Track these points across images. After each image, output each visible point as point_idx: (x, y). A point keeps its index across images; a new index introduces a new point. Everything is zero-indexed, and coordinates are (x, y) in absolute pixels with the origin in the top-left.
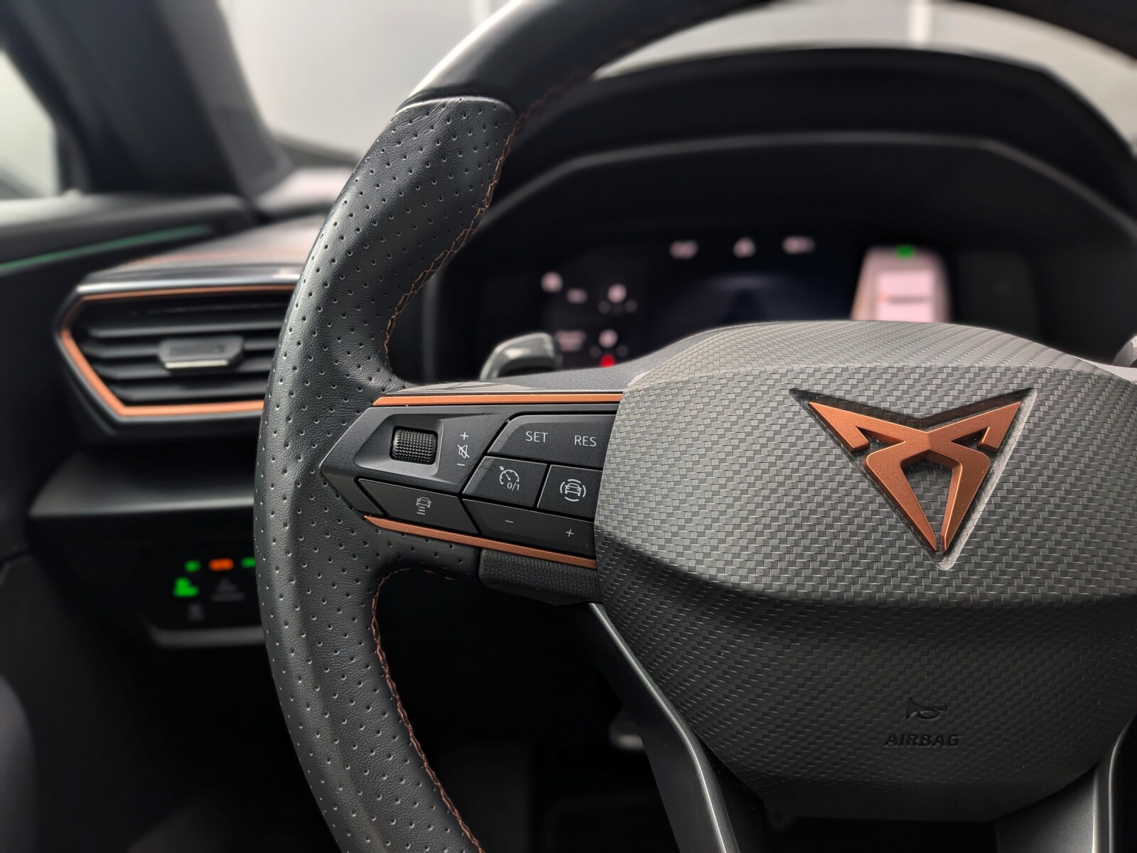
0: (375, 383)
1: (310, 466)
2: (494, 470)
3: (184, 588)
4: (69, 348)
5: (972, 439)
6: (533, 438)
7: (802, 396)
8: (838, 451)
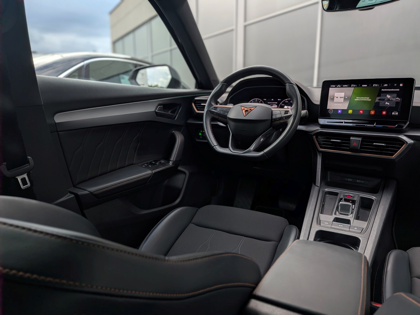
0: (214, 105)
1: (208, 110)
2: (221, 111)
3: (200, 134)
4: (193, 104)
5: (250, 109)
6: (224, 110)
7: (241, 106)
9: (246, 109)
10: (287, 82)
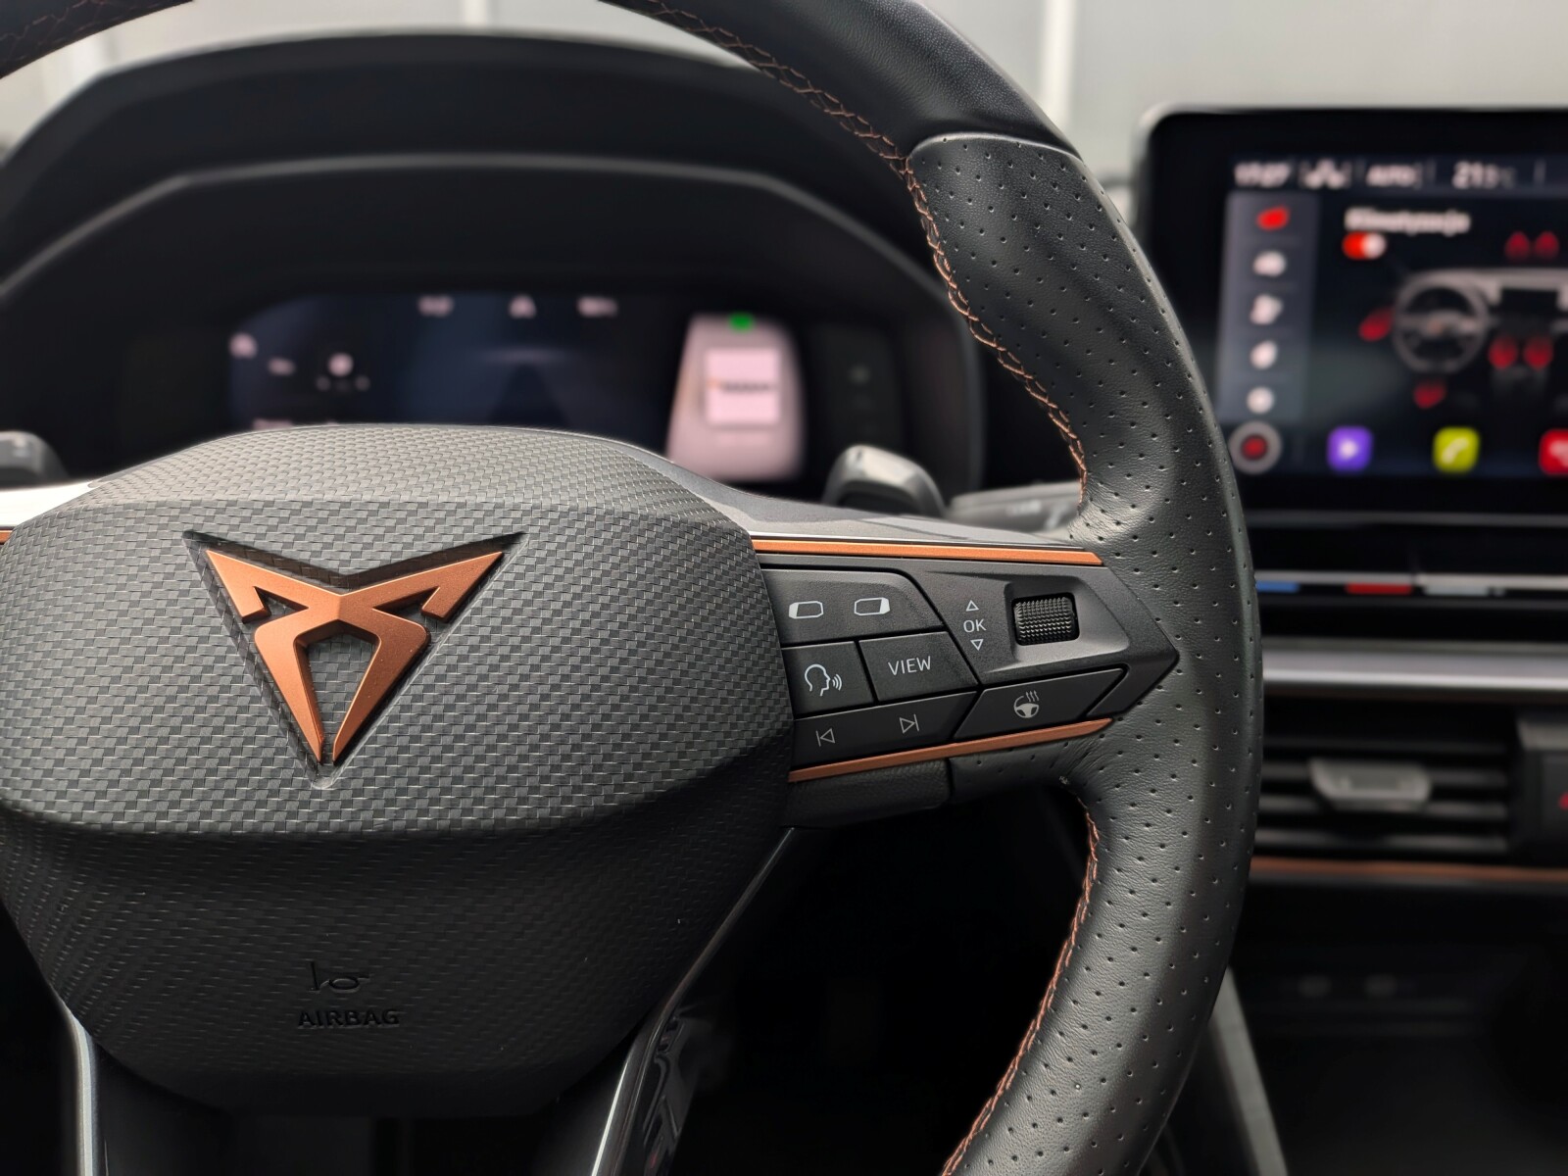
7: (199, 540)
8: (219, 621)
9: (322, 607)
10: (937, 105)
